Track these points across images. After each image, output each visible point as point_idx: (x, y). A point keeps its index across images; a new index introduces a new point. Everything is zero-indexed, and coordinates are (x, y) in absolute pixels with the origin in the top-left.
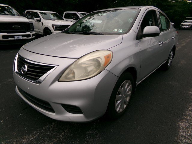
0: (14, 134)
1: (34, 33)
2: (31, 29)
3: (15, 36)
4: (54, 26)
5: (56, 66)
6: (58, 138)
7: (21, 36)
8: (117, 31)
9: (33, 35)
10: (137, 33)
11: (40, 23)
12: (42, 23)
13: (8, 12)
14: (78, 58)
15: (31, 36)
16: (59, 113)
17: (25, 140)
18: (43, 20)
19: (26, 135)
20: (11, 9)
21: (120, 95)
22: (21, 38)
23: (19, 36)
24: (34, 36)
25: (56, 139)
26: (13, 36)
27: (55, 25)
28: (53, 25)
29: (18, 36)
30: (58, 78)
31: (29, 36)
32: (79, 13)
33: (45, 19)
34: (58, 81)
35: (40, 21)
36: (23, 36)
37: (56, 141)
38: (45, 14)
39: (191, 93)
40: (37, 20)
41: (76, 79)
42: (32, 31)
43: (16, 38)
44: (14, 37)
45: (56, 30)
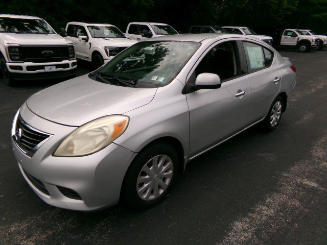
0: (4, 219)
1: (75, 61)
2: (71, 55)
3: (45, 67)
4: (108, 49)
5: (51, 136)
6: (55, 229)
7: (55, 67)
8: (157, 79)
9: (73, 64)
10: (184, 84)
11: (88, 43)
12: (90, 44)
13: (40, 27)
14: (79, 127)
15: (70, 65)
16: (54, 196)
17: (14, 229)
18: (91, 39)
19: (17, 222)
20: (44, 22)
21: (147, 177)
22: (54, 69)
23: (52, 67)
24: (76, 66)
25: (52, 230)
26: (42, 67)
27: (110, 48)
28: (105, 47)
29: (50, 67)
30: (53, 152)
31: (67, 65)
32: (151, 26)
33: (95, 37)
34: (53, 155)
35: (87, 40)
36: (57, 66)
37: (51, 233)
38: (97, 28)
39: (286, 175)
40: (83, 39)
41: (75, 153)
42: (72, 58)
43: (47, 69)
44: (44, 69)
45: (111, 55)
